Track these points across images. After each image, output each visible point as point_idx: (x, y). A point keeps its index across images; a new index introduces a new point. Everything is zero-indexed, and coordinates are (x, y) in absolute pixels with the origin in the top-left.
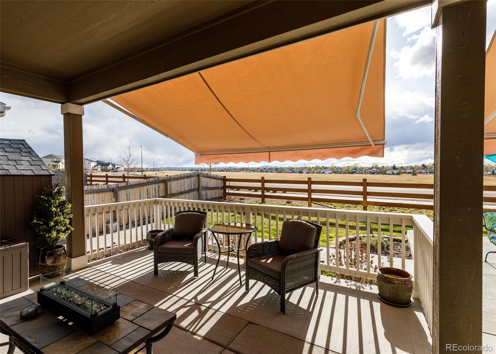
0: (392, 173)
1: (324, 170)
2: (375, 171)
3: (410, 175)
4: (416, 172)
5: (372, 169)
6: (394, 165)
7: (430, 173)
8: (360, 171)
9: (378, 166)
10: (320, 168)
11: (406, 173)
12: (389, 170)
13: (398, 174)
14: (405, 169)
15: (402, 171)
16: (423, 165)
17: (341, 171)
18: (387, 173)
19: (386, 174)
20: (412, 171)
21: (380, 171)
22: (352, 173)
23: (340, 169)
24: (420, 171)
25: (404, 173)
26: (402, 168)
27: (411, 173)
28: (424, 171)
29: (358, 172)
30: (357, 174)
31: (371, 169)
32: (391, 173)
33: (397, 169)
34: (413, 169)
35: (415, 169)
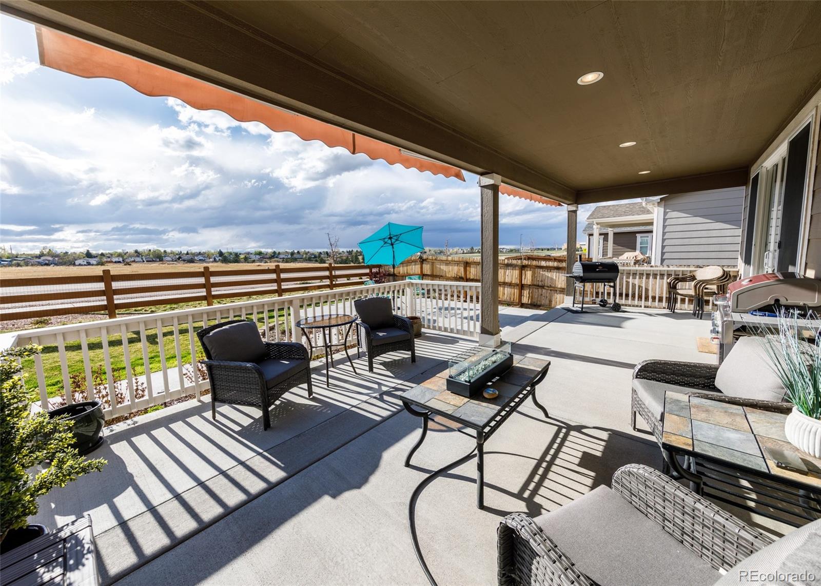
0: (87, 263)
2: (49, 260)
3: (121, 265)
4: (128, 260)
5: (42, 258)
6: (88, 251)
7: (147, 261)
8: (11, 261)
9: (54, 251)
11: (112, 262)
12: (80, 259)
13: (101, 264)
14: (109, 257)
15: (105, 259)
16: (136, 252)
18: (77, 263)
19: (74, 265)
20: (121, 259)
21: (61, 261)
24: (133, 260)
25: (107, 262)
26: (102, 254)
27: (120, 262)
28: (138, 259)
29: (6, 263)
31: (39, 257)
32: (85, 263)
33: (95, 257)
34: (122, 257)
35: (125, 257)
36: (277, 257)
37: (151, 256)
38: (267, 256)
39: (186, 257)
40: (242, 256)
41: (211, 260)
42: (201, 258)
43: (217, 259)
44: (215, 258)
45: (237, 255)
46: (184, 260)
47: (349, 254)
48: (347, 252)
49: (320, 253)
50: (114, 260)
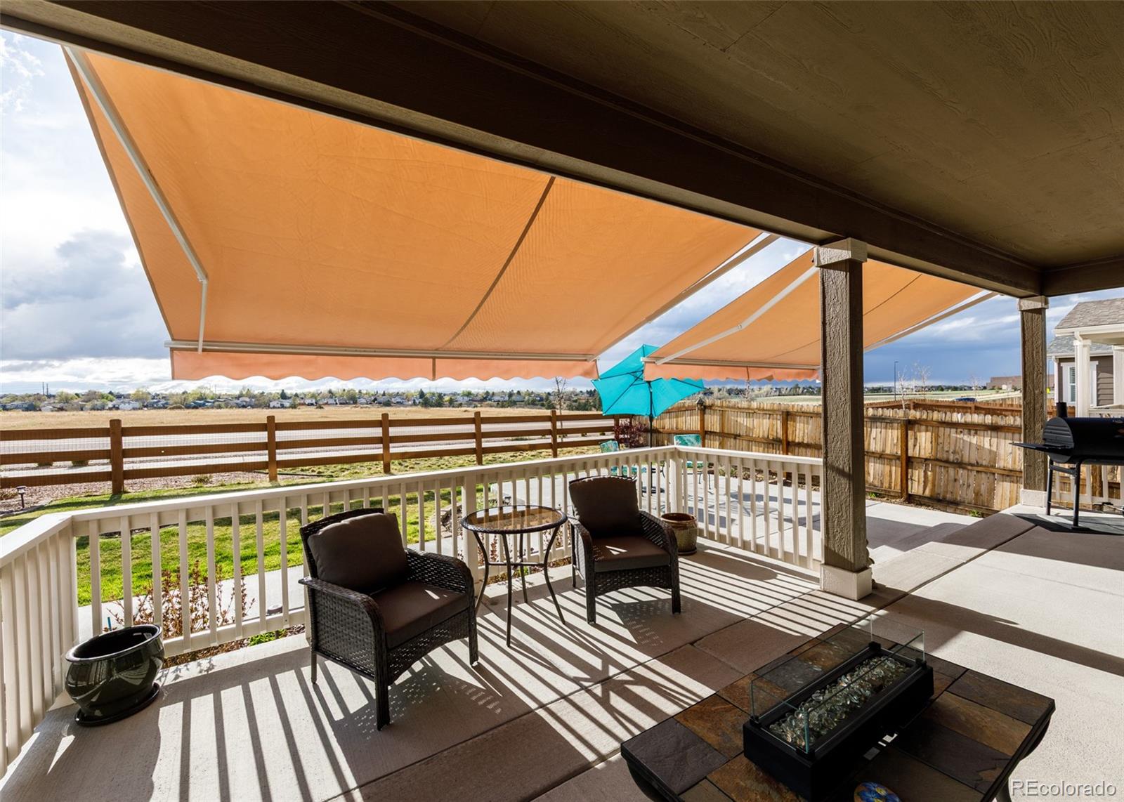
0: (281, 405)
1: (116, 402)
2: (246, 402)
3: (313, 408)
4: (321, 403)
5: (241, 399)
6: (283, 390)
7: (341, 404)
8: (213, 403)
9: (252, 392)
10: (103, 397)
11: (304, 404)
12: (275, 400)
13: (294, 406)
14: (302, 398)
15: (298, 401)
16: (330, 391)
17: (167, 403)
18: (271, 406)
19: (269, 407)
20: (314, 401)
21: (257, 402)
22: (196, 407)
23: (163, 398)
24: (326, 402)
25: (300, 404)
26: (296, 395)
27: (312, 404)
28: (331, 401)
29: (210, 404)
30: (208, 408)
31: (238, 398)
32: (279, 405)
33: (289, 398)
34: (316, 398)
35: (318, 399)
36: (490, 400)
37: (345, 397)
38: (478, 398)
39: (381, 399)
40: (447, 398)
41: (410, 402)
42: (399, 400)
43: (417, 401)
44: (414, 400)
45: (440, 396)
46: (380, 403)
47: (590, 396)
48: (588, 392)
49: (549, 394)
50: (308, 401)
